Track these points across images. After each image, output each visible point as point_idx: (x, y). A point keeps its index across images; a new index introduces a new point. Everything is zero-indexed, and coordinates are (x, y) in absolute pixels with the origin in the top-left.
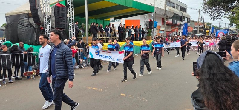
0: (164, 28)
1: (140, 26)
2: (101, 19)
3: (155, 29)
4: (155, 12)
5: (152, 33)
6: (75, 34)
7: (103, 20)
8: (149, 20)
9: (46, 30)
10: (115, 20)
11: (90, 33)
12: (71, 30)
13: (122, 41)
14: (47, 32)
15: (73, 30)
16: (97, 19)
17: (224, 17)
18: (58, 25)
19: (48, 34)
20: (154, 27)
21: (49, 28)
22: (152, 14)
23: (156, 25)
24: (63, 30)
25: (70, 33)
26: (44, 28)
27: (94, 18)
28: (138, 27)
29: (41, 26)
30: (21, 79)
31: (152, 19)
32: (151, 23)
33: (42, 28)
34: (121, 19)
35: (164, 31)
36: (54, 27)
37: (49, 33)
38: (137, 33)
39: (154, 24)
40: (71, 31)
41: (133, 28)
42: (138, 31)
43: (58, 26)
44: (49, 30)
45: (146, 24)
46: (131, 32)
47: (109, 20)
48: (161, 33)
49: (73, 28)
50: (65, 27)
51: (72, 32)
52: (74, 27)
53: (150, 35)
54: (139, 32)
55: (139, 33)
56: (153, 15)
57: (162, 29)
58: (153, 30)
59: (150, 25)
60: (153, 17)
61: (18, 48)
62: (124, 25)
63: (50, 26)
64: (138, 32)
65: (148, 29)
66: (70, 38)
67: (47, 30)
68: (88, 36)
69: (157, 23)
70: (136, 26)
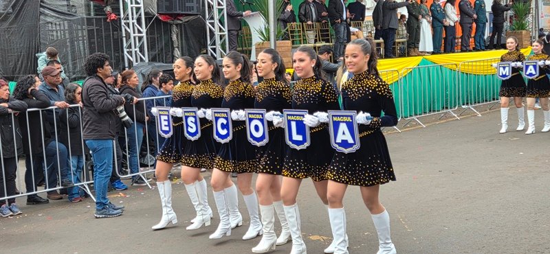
5: (530, 18)
6: (226, 33)
9: (128, 25)
12: (212, 18)
13: (409, 55)
14: (130, 30)
15: (221, 22)
18: (168, 4)
19: (135, 38)
21: (135, 16)
24: (184, 19)
25: (210, 29)
26: (120, 15)
29: (108, 9)
30: (47, 202)
33: (113, 16)
36: (154, 11)
37: (137, 34)
38: (468, 20)
40: (213, 24)
42: (471, 11)
43: (167, 8)
44: (135, 21)
49: (220, 11)
50: (192, 8)
51: (218, 28)
52: (225, 7)
53: (522, 27)
54: (475, 16)
58: (537, 7)
61: (37, 89)
63: (138, 9)
64: (470, 16)
66: (209, 48)
67: (130, 21)
68: (277, 38)
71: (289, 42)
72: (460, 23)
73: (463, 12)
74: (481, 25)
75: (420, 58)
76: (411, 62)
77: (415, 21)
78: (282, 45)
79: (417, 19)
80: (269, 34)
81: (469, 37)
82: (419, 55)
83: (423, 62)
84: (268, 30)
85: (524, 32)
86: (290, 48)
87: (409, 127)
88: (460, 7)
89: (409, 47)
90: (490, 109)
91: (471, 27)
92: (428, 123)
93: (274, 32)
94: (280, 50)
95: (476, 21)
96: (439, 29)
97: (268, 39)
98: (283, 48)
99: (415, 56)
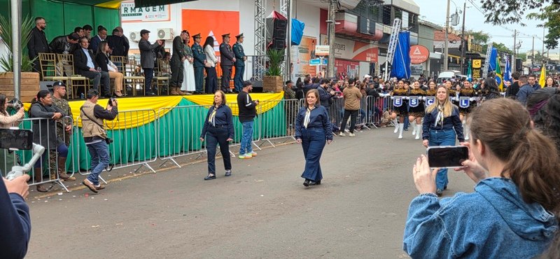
0: (328, 47)
3: (294, 50)
5: (283, 66)
7: (93, 6)
8: (272, 15)
10: (144, 9)
16: (63, 1)
17: (530, 16)
20: (293, 44)
23: (298, 35)
28: (231, 42)
31: (284, 14)
32: (278, 26)
34: (166, 6)
35: (327, 56)
38: (228, 62)
39: (290, 31)
42: (231, 54)
45: (259, 30)
46: (205, 58)
47: (115, 6)
48: (319, 64)
53: (276, 73)
54: (234, 59)
57: (322, 49)
58: (289, 55)
59: (277, 33)
60: (289, 3)
64: (230, 59)
65: (270, 47)
68: (23, 68)
69: (302, 27)
70: (224, 36)
71: (37, 75)
72: (222, 65)
73: (223, 53)
74: (240, 68)
75: (180, 98)
76: (171, 102)
78: (27, 77)
80: (12, 64)
81: (229, 78)
82: (180, 95)
83: (183, 102)
84: (11, 60)
85: (278, 77)
86: (38, 80)
87: (165, 167)
88: (220, 48)
89: (171, 85)
91: (231, 70)
92: (184, 163)
93: (19, 62)
94: (26, 82)
95: (236, 64)
96: (200, 69)
97: (12, 69)
98: (30, 81)
99: (177, 95)
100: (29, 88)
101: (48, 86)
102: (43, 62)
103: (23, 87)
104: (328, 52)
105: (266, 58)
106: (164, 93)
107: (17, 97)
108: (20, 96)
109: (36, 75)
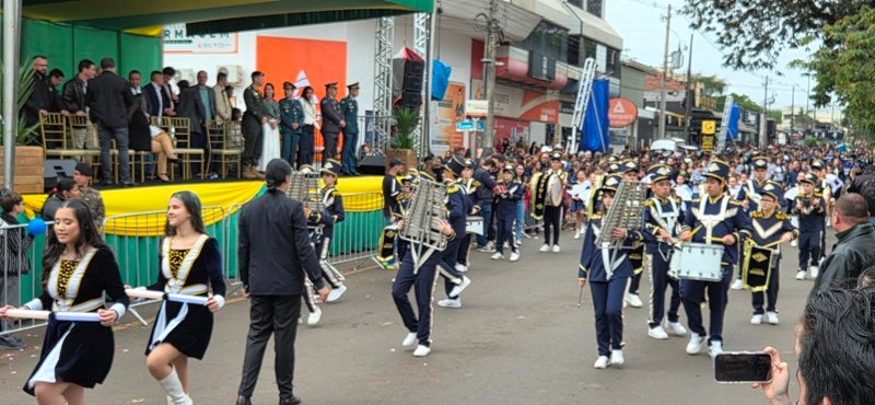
0: (485, 103)
1: (354, 88)
2: (99, 24)
3: (433, 105)
4: (439, 11)
5: (417, 132)
7: (119, 32)
8: (401, 54)
10: (196, 39)
11: (28, 125)
16: (73, 24)
20: (433, 98)
22: (419, 20)
23: (442, 82)
27: (54, 20)
31: (420, 51)
32: (411, 70)
34: (232, 35)
35: (483, 118)
38: (331, 127)
39: (428, 80)
41: (305, 93)
42: (337, 114)
45: (381, 77)
47: (154, 32)
48: (467, 129)
53: (407, 144)
54: (343, 123)
55: (343, 130)
56: (428, 26)
57: (476, 106)
58: (426, 116)
59: (409, 80)
60: (429, 35)
62: (255, 75)
64: (336, 123)
65: (398, 104)
68: (18, 141)
69: (447, 72)
70: (328, 86)
72: (322, 131)
73: (326, 116)
74: (350, 137)
76: (246, 191)
77: (256, 124)
78: (27, 154)
79: (260, 123)
82: (258, 178)
85: (409, 152)
86: (42, 159)
87: (235, 297)
88: (322, 107)
89: (243, 163)
90: (358, 268)
91: (337, 139)
93: (13, 131)
94: (22, 162)
98: (27, 160)
99: (253, 179)
100: (27, 171)
101: (56, 168)
102: (46, 128)
103: (18, 169)
104: (485, 111)
105: (392, 121)
106: (233, 175)
107: (8, 187)
108: (13, 185)
109: (38, 151)
